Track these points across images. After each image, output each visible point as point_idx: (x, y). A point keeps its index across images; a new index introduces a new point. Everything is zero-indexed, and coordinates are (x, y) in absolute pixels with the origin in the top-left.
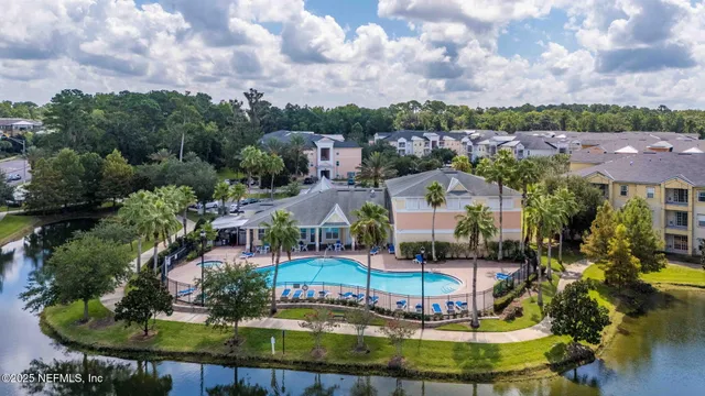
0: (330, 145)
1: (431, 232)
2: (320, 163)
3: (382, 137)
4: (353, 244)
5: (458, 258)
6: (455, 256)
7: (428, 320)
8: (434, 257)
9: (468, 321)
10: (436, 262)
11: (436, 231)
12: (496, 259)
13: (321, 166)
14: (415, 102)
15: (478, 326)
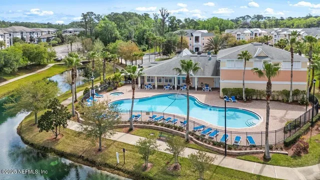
0: (199, 35)
1: (242, 82)
2: (194, 43)
3: (228, 32)
4: (196, 87)
5: (261, 100)
6: (259, 98)
7: (230, 149)
8: (244, 98)
9: (262, 152)
10: (245, 102)
11: (245, 82)
12: (287, 102)
13: (195, 46)
14: (248, 16)
15: (269, 159)
